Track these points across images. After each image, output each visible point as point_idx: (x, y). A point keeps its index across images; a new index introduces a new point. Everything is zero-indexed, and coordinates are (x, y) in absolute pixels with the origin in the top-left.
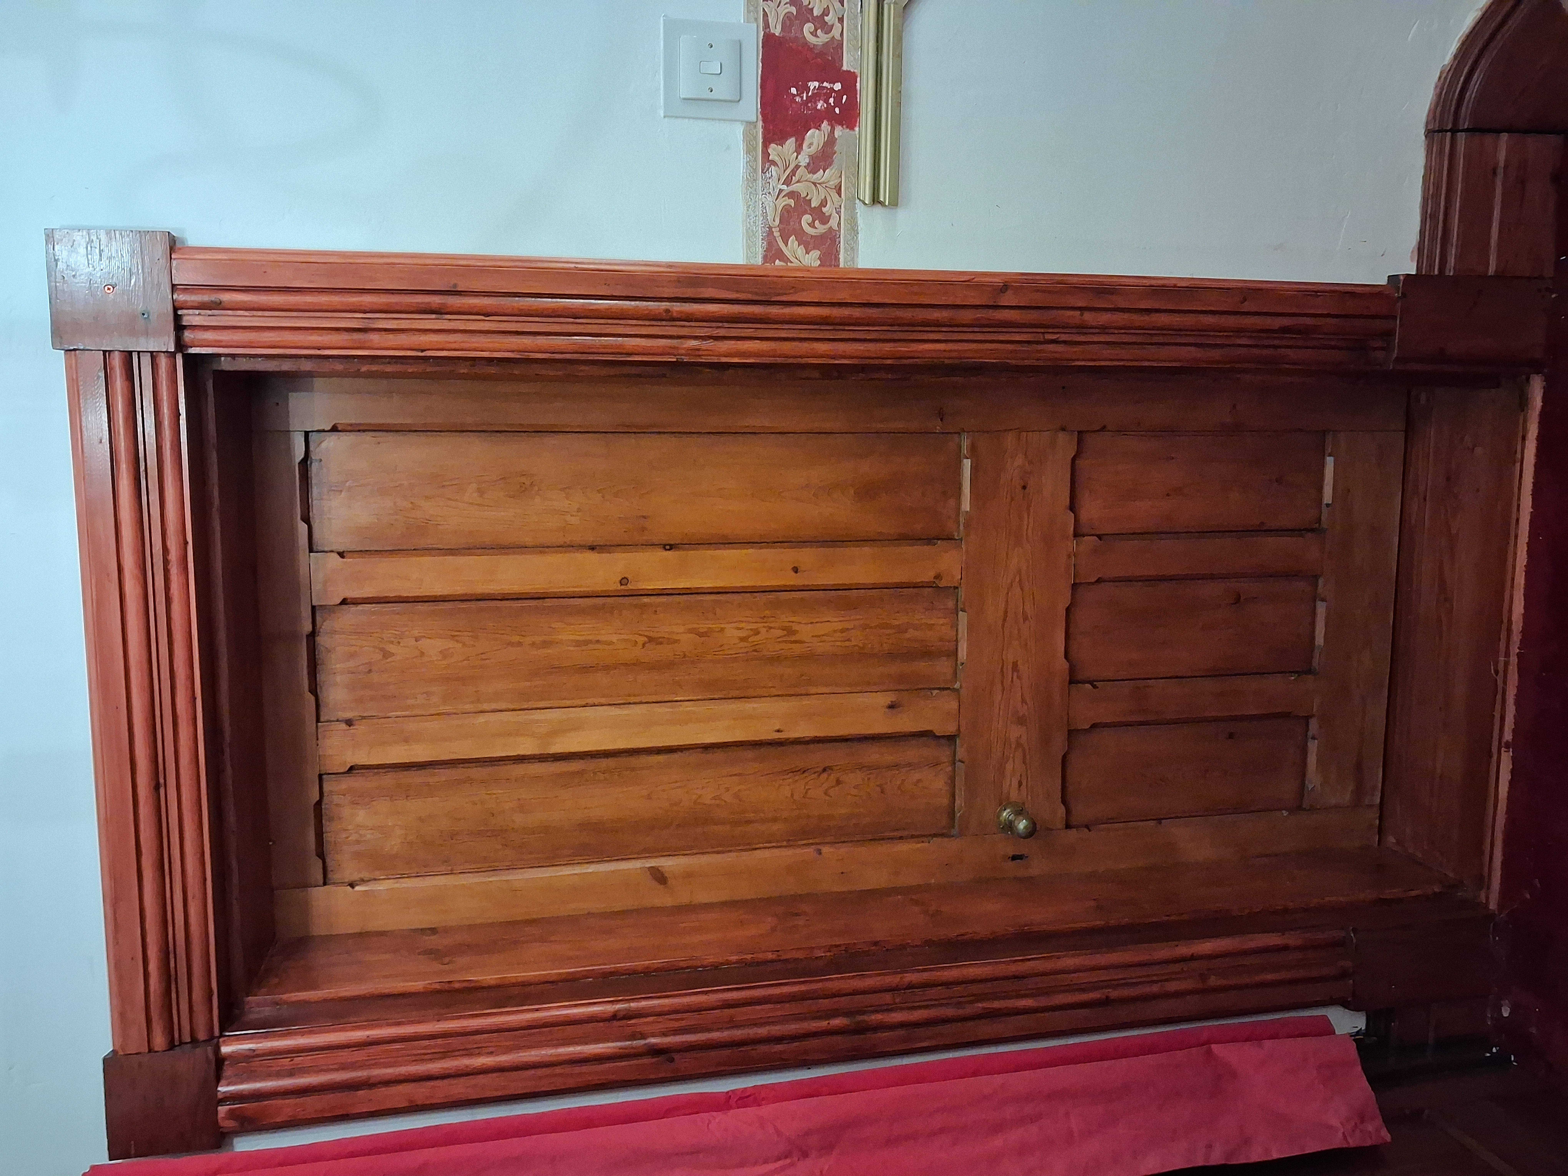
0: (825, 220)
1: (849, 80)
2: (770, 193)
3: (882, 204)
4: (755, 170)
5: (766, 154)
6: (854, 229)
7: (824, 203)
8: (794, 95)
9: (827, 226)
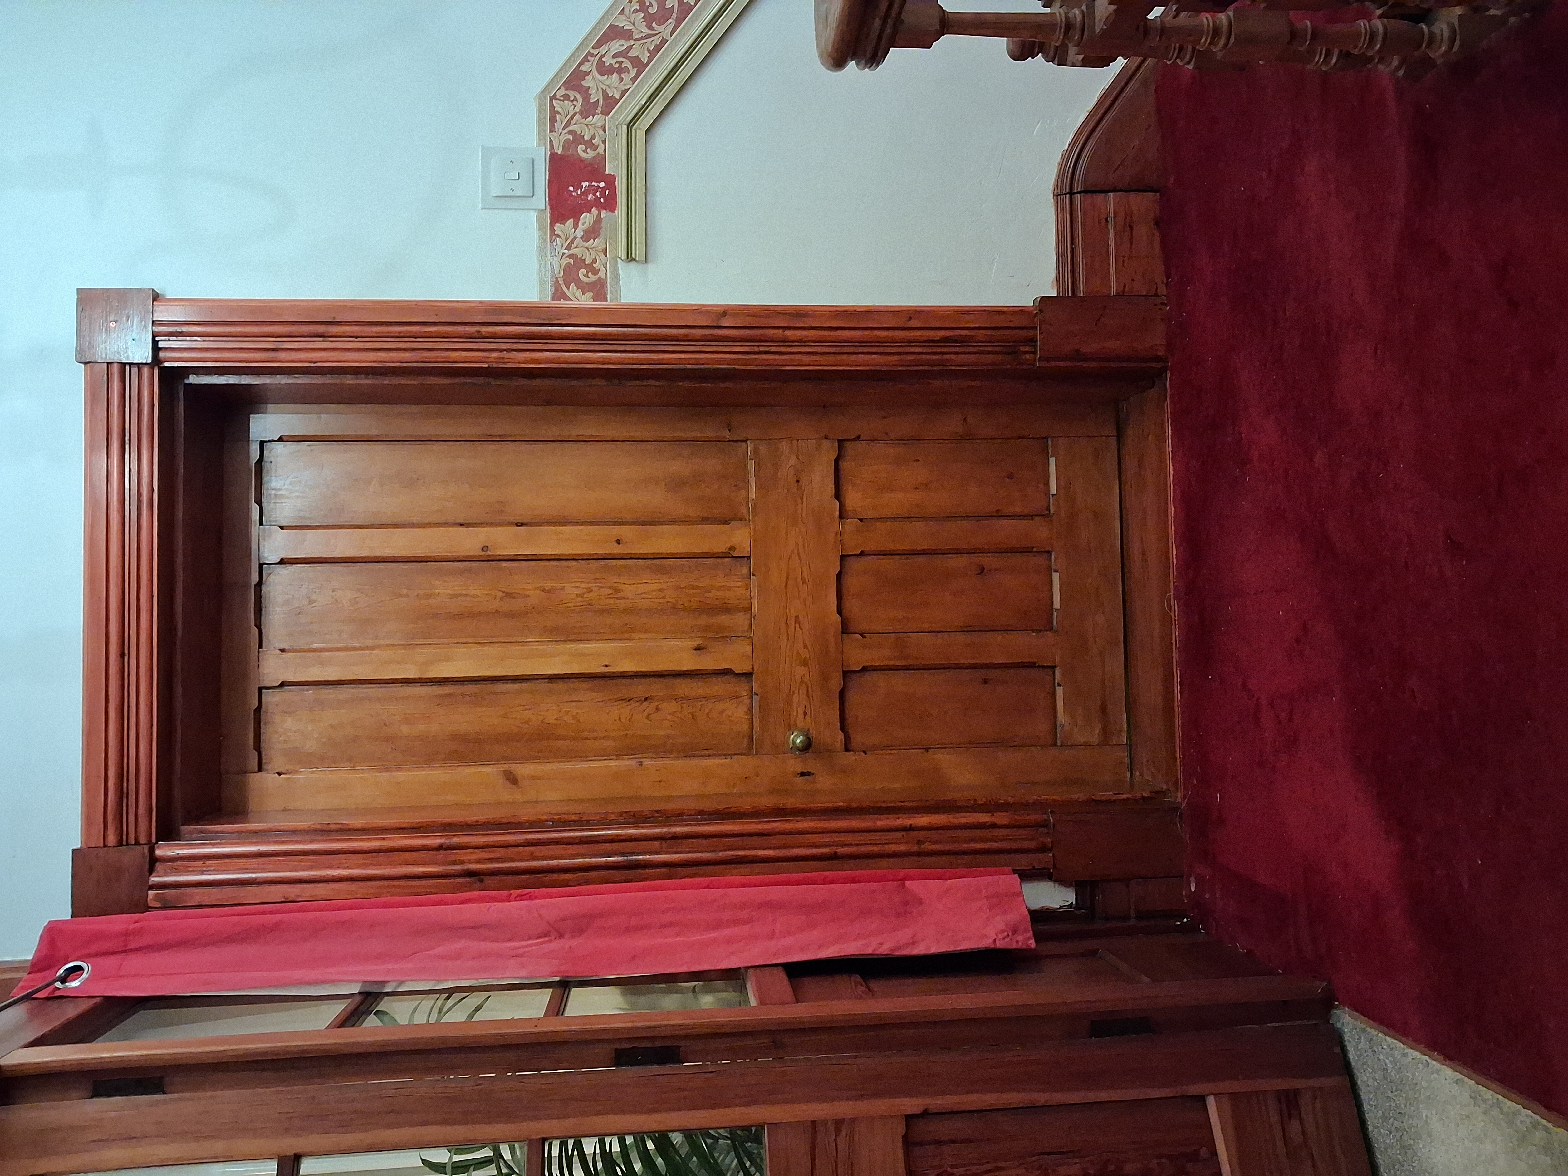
0: (596, 272)
1: (610, 181)
2: (556, 255)
3: (635, 260)
4: (545, 241)
5: (552, 230)
6: (617, 278)
7: (594, 261)
8: (572, 191)
9: (597, 277)
